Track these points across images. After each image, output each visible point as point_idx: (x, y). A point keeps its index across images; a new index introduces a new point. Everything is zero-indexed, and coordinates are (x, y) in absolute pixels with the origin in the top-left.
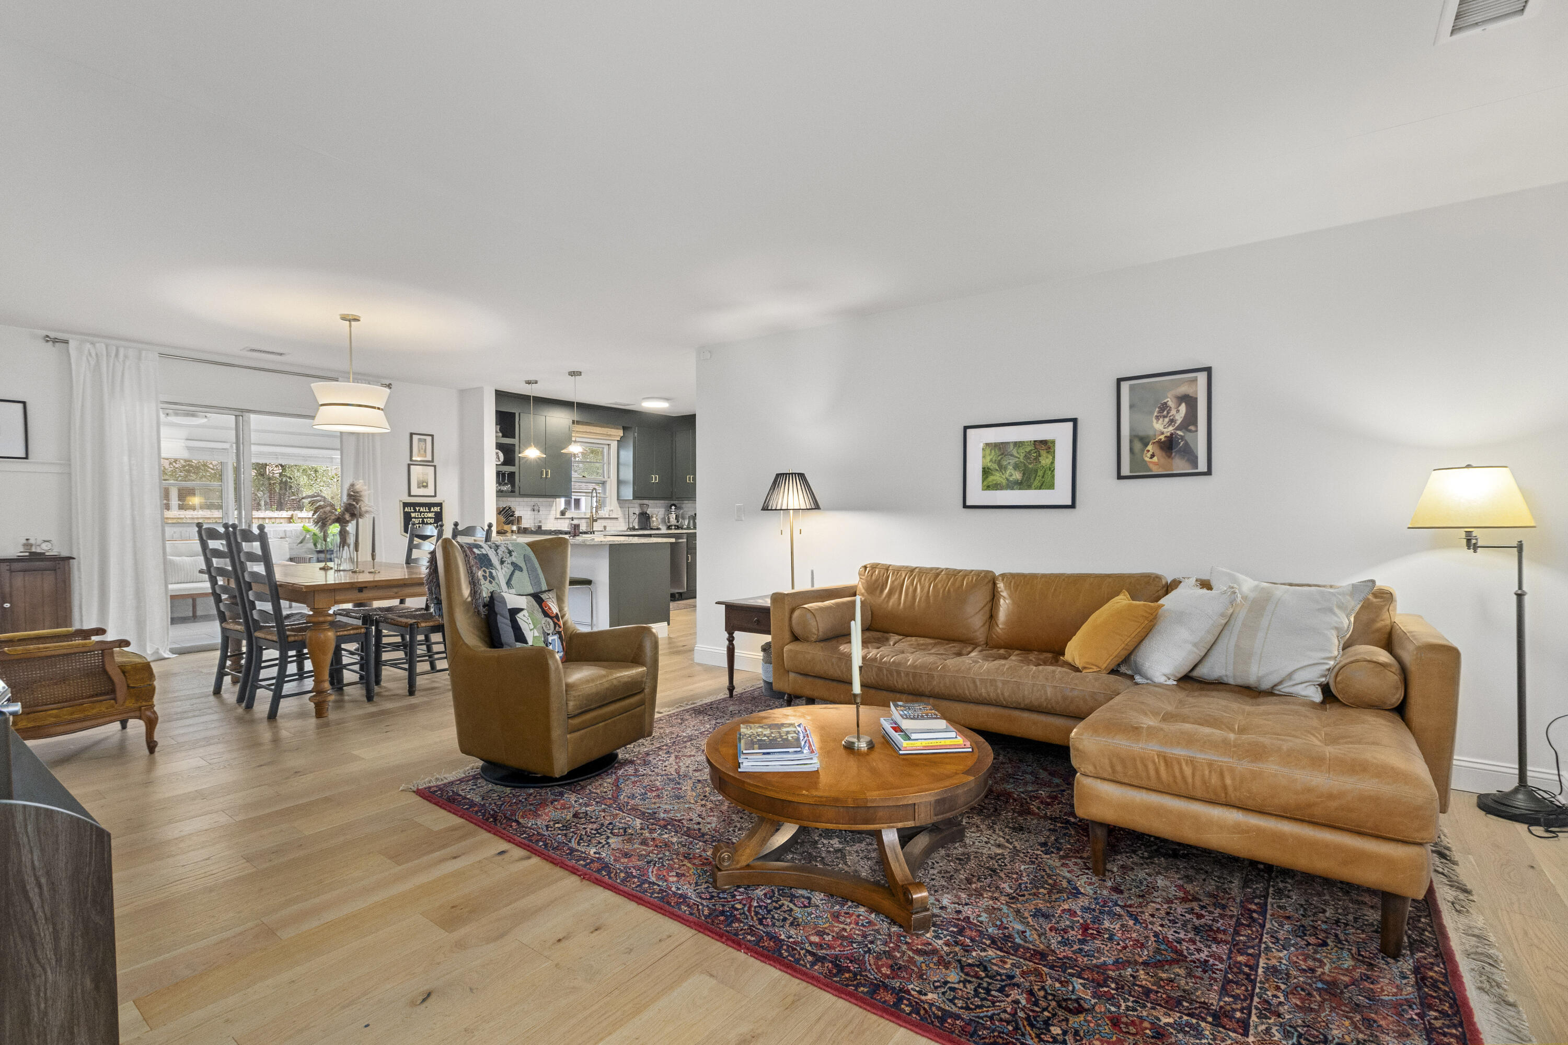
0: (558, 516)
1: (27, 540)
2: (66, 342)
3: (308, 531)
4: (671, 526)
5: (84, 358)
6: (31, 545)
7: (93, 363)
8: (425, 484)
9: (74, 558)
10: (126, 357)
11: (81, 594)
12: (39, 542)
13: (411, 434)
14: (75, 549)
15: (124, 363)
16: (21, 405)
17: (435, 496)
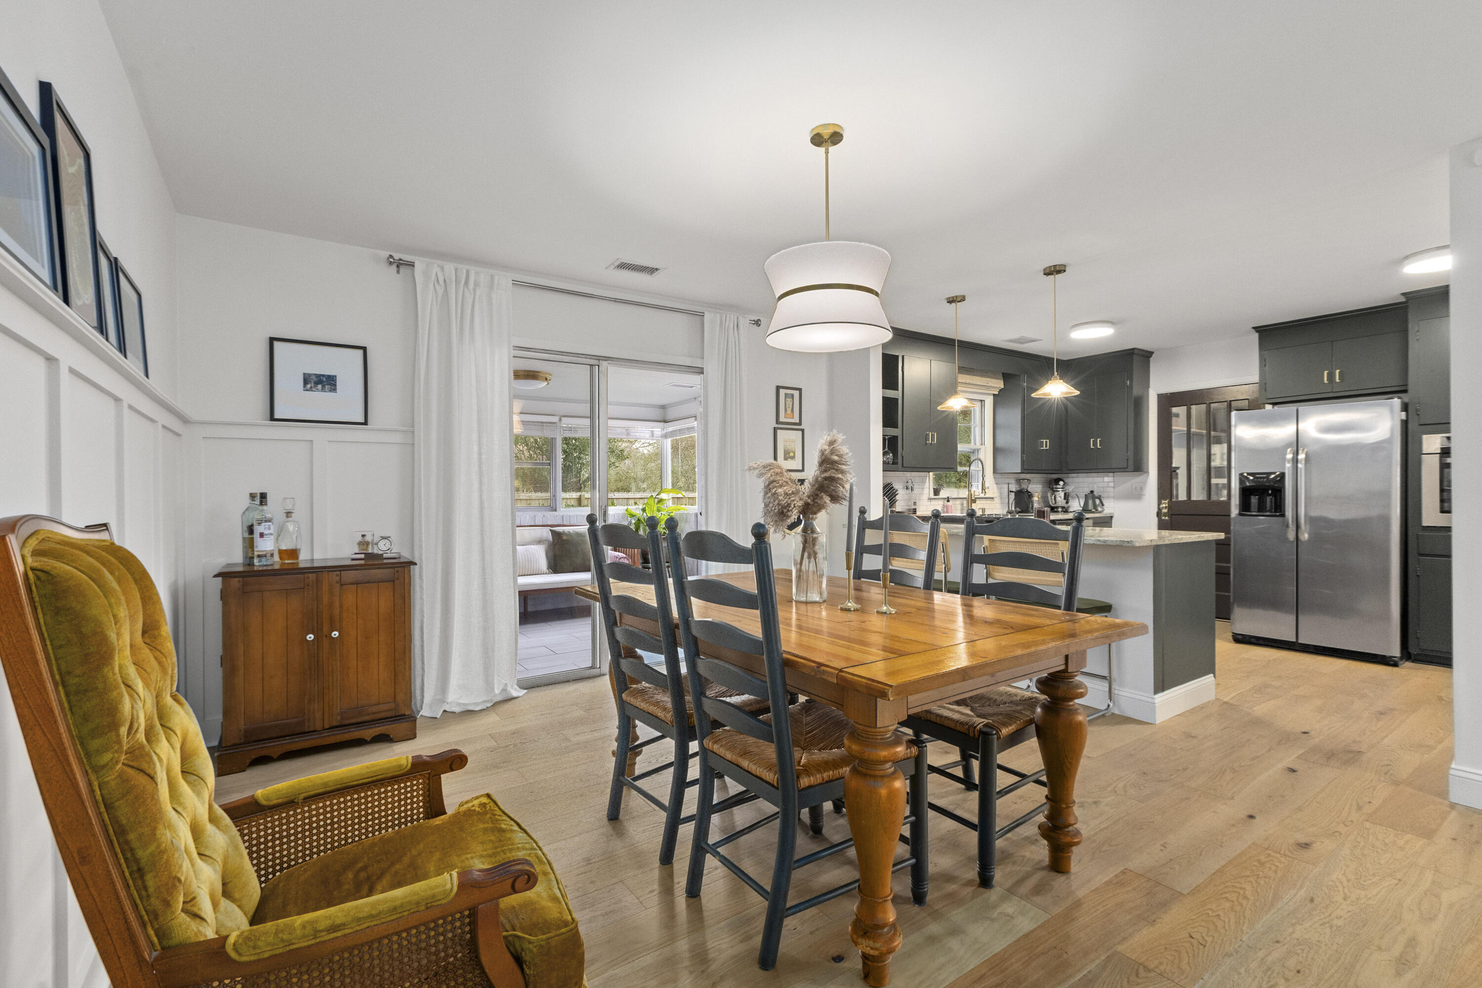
0: (932, 495)
1: (363, 536)
2: (411, 265)
3: (633, 516)
4: (1057, 507)
5: (431, 286)
6: (367, 543)
7: (440, 291)
8: (792, 454)
9: (416, 564)
10: (476, 284)
11: (422, 611)
12: (376, 540)
13: (778, 388)
14: (417, 555)
15: (475, 293)
16: (361, 352)
17: (803, 470)
